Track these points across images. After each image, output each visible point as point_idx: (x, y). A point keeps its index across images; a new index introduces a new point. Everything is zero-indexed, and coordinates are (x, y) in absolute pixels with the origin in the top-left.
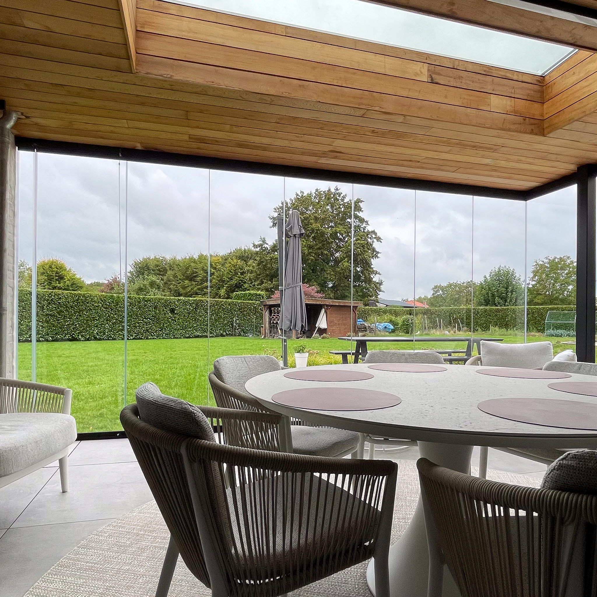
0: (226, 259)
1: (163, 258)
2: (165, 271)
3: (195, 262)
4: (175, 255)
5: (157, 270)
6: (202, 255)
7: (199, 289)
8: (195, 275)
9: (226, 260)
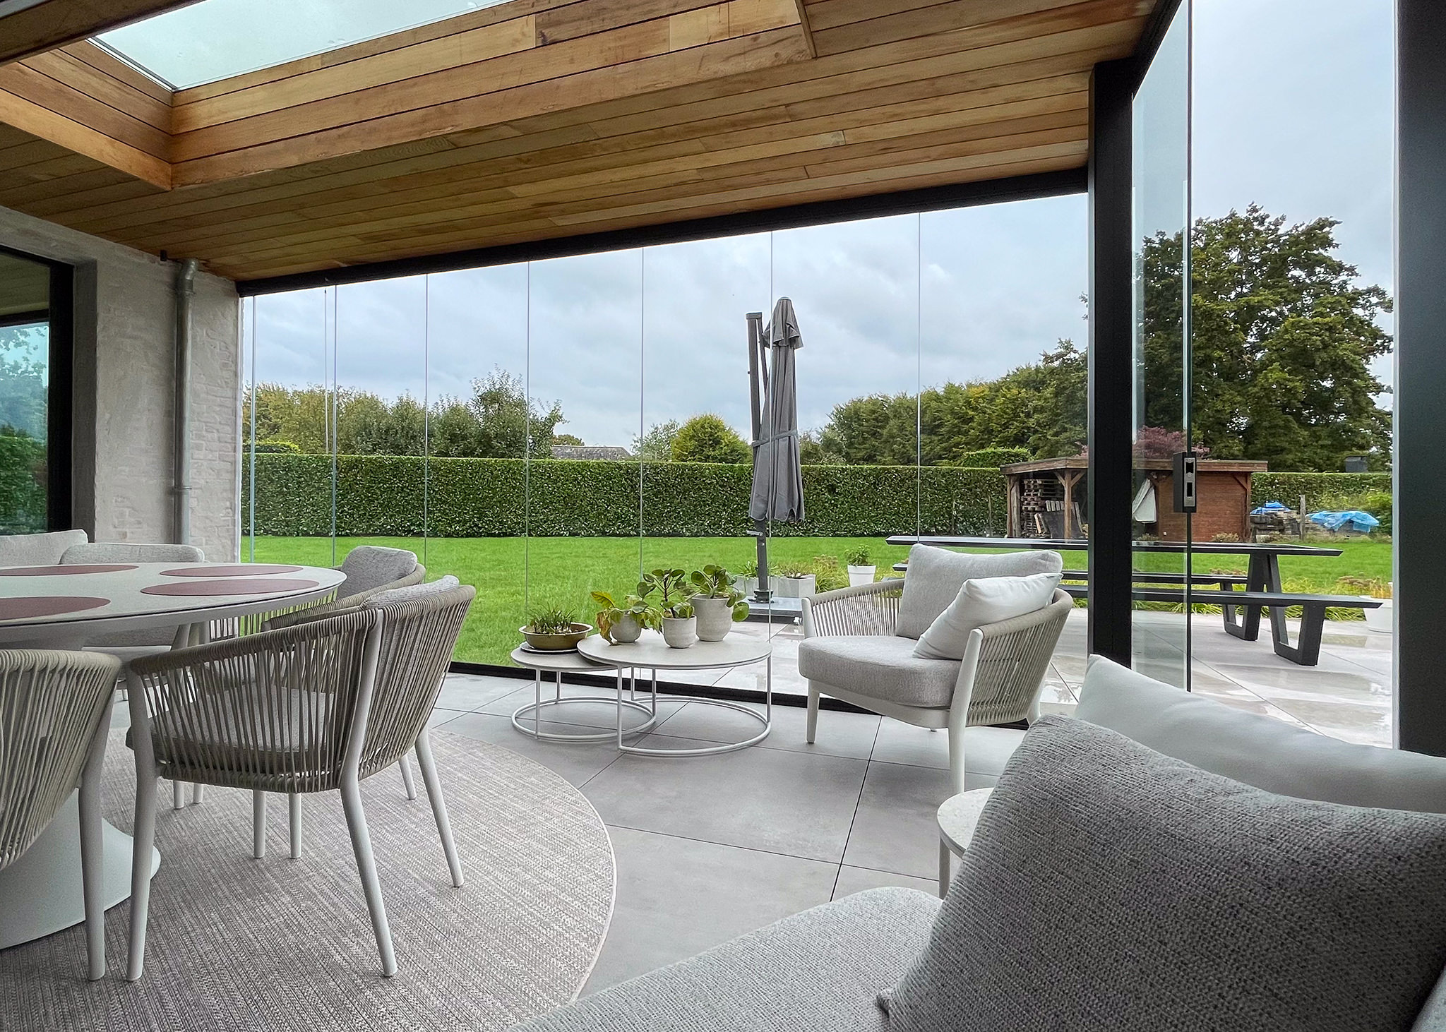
0: (996, 388)
1: (884, 397)
2: (887, 418)
3: (938, 398)
4: (904, 392)
5: (874, 419)
6: (953, 386)
7: (945, 449)
8: (936, 423)
9: (998, 391)
